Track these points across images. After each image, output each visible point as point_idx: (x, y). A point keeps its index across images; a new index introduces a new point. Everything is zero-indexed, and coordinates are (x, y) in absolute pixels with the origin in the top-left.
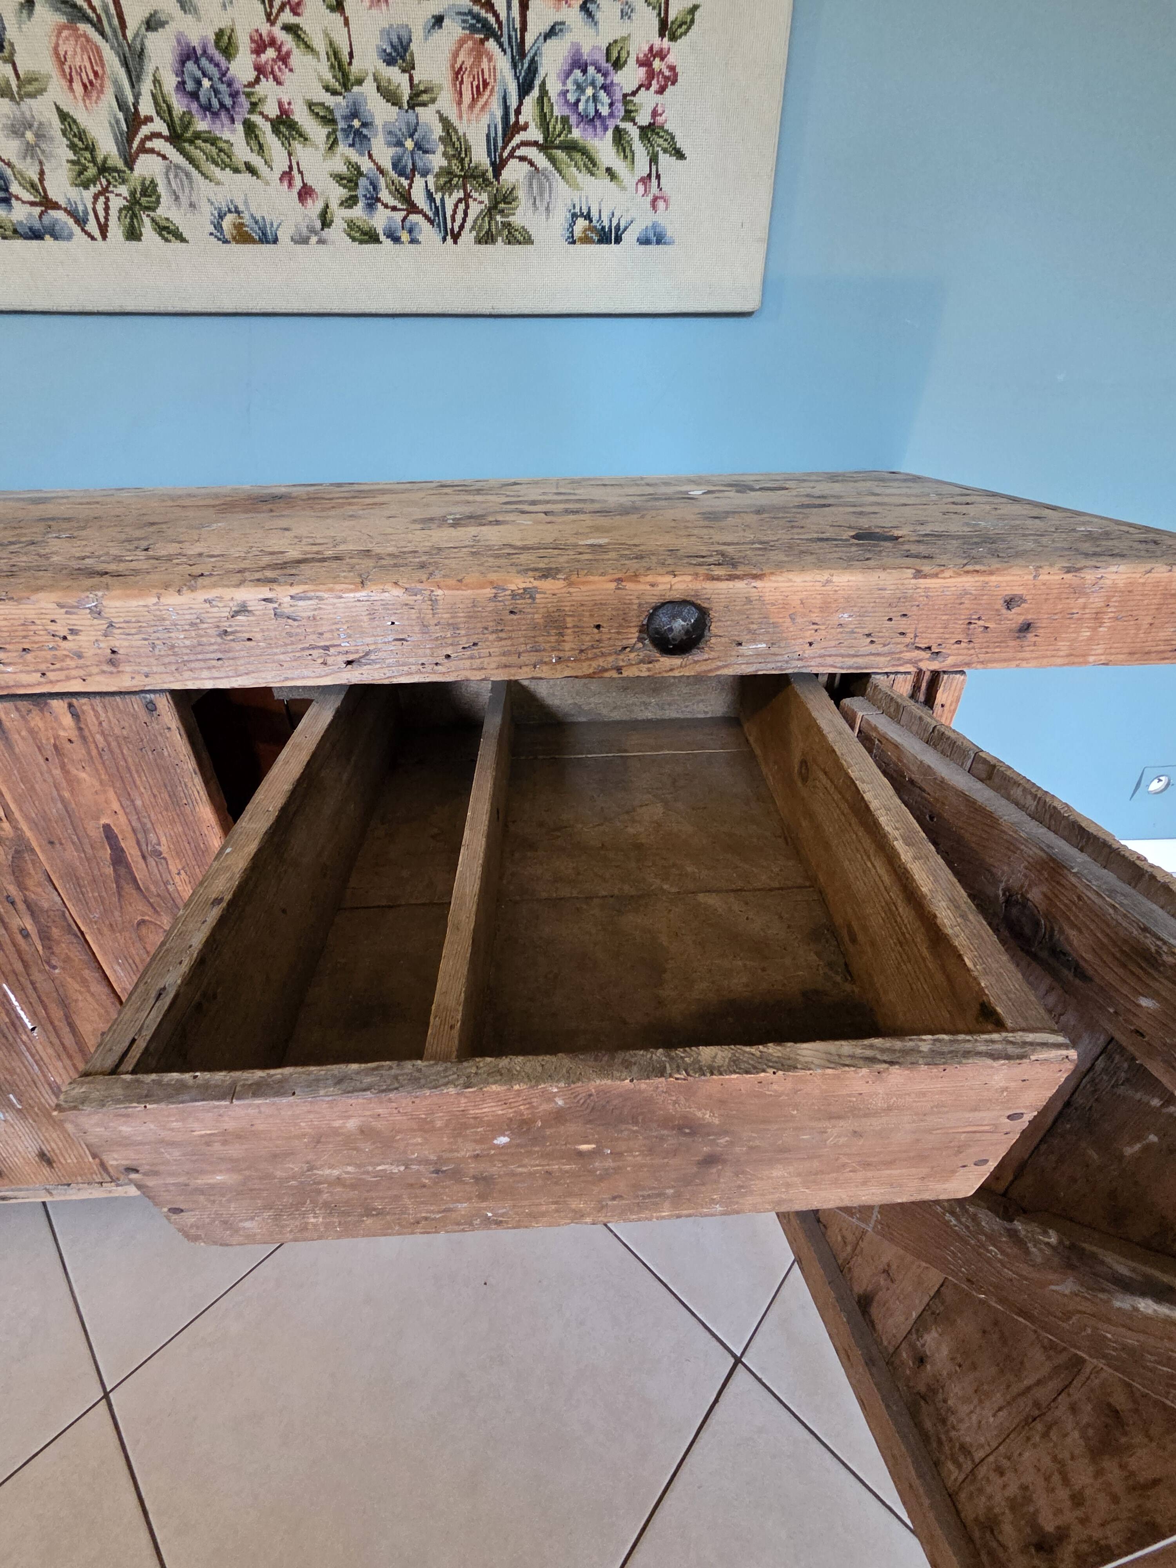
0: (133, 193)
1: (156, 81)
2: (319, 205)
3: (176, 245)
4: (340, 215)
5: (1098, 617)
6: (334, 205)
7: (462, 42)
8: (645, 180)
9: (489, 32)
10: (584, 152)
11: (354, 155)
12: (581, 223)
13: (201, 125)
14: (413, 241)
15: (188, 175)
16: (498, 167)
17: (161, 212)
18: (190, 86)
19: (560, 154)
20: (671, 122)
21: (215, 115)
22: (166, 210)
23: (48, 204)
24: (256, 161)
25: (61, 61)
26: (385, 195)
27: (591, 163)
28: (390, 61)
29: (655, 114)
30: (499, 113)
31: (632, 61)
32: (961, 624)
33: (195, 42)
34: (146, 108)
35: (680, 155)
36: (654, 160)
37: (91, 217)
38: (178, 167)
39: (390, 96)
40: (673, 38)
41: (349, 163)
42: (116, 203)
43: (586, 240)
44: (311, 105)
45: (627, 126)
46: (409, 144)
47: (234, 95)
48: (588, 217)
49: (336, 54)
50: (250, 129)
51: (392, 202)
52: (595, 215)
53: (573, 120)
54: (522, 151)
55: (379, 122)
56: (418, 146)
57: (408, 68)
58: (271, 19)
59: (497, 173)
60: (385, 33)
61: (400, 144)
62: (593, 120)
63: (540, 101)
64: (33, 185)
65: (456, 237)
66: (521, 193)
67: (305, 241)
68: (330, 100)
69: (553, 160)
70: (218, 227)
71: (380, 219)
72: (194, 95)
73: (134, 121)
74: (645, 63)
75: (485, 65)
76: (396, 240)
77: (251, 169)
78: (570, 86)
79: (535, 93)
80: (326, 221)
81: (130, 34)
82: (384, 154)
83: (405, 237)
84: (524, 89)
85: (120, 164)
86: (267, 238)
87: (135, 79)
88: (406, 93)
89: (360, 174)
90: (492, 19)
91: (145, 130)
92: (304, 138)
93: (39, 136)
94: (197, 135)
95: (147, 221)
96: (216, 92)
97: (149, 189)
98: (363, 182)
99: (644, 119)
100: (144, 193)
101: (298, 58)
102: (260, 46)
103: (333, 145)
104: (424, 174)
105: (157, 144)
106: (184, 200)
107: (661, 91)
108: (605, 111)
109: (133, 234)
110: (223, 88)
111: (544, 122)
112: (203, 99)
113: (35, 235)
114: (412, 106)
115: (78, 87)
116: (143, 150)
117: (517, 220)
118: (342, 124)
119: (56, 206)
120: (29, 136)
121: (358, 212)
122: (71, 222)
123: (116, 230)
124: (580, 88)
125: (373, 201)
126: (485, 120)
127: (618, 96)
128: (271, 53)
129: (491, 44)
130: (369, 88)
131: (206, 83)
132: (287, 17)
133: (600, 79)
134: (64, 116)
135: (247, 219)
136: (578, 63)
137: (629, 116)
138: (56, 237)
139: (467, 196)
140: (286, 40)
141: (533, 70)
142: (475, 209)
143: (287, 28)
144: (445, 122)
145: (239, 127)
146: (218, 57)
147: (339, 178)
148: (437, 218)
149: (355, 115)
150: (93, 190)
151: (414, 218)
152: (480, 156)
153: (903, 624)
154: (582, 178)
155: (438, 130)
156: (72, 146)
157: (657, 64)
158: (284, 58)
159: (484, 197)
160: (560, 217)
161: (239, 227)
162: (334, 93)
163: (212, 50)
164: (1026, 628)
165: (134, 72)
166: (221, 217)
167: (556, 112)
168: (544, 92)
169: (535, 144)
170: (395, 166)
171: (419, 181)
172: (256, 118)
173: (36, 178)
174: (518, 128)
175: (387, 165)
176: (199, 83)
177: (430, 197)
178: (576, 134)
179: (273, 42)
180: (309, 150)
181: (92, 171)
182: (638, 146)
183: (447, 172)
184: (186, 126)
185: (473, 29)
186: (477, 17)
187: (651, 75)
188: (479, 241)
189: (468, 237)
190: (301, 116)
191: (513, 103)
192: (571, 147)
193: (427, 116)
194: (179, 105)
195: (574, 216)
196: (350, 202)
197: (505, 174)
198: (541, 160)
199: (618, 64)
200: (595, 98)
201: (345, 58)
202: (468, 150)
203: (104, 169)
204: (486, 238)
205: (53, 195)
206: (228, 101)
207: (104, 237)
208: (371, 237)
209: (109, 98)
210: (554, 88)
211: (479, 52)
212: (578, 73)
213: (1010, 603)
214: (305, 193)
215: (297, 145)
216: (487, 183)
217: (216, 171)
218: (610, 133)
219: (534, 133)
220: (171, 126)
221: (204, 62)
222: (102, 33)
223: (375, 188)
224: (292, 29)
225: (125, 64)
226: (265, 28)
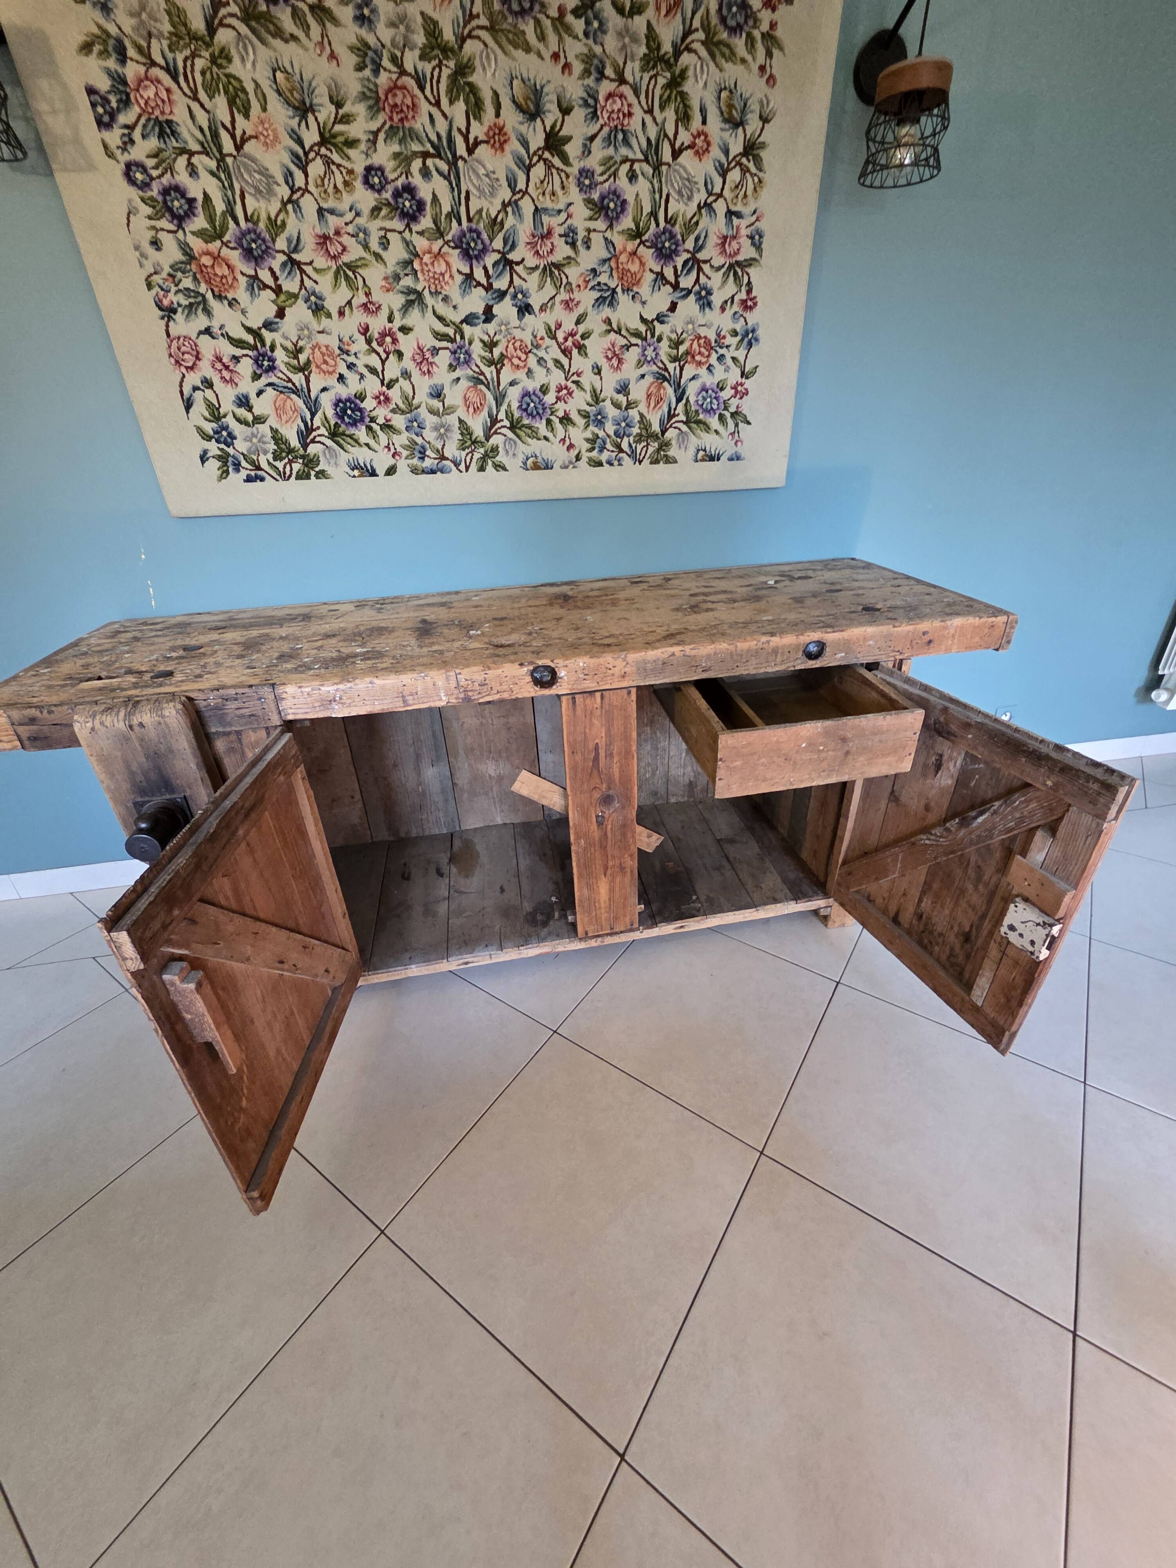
0: (486, 452)
1: (509, 406)
2: (576, 452)
3: (503, 473)
4: (585, 455)
5: (953, 636)
6: (583, 451)
7: (652, 384)
8: (733, 434)
9: (665, 379)
10: (705, 424)
11: (596, 430)
12: (701, 453)
13: (526, 421)
14: (620, 465)
15: (515, 443)
16: (663, 432)
17: (498, 458)
18: (524, 406)
19: (693, 425)
20: (745, 410)
21: (534, 417)
22: (501, 458)
23: (443, 458)
24: (550, 435)
25: (466, 399)
26: (609, 446)
27: (707, 428)
28: (619, 392)
29: (738, 407)
30: (666, 410)
31: (728, 388)
32: (908, 643)
33: (531, 389)
34: (502, 415)
35: (749, 423)
36: (737, 425)
37: (463, 464)
38: (511, 439)
39: (617, 406)
40: (747, 378)
41: (593, 433)
42: (477, 456)
43: (703, 460)
44: (579, 411)
45: (725, 413)
46: (623, 424)
47: (544, 409)
48: (705, 450)
49: (595, 391)
50: (549, 422)
51: (611, 448)
52: (708, 449)
53: (700, 411)
54: (676, 425)
55: (610, 416)
56: (627, 425)
57: (627, 394)
58: (567, 379)
59: (663, 434)
60: (618, 382)
61: (619, 424)
62: (710, 411)
63: (686, 405)
64: (438, 451)
65: (640, 462)
66: (674, 442)
67: (566, 467)
68: (588, 408)
69: (690, 428)
70: (525, 464)
71: (604, 456)
72: (526, 410)
73: (494, 421)
74: (734, 388)
75: (662, 391)
76: (611, 464)
77: (546, 438)
78: (700, 398)
79: (684, 401)
80: (578, 458)
81: (501, 388)
82: (610, 428)
83: (616, 463)
84: (679, 400)
85: (483, 440)
86: (548, 466)
87: (498, 405)
88: (624, 404)
89: (598, 437)
90: (667, 374)
91: (498, 425)
92: (574, 424)
93: (447, 430)
94: (523, 426)
95: (490, 463)
96: (536, 407)
97: (495, 450)
98: (599, 441)
99: (733, 409)
100: (492, 450)
101: (577, 393)
102: (559, 390)
103: (587, 426)
104: (629, 436)
105: (503, 431)
106: (511, 453)
107: (741, 398)
108: (715, 407)
109: (482, 469)
110: (540, 407)
111: (687, 413)
112: (529, 411)
113: (433, 472)
114: (626, 409)
115: (471, 410)
116: (496, 433)
117: (671, 453)
118: (592, 418)
119: (447, 459)
120: (442, 431)
121: (595, 453)
122: (452, 465)
123: (474, 467)
124: (704, 399)
125: (602, 449)
126: (660, 413)
127: (721, 401)
128: (565, 392)
129: (666, 384)
130: (608, 403)
131: (532, 405)
132: (575, 378)
133: (714, 395)
134: (461, 421)
135: (540, 460)
136: (704, 389)
137: (726, 409)
138: (442, 472)
139: (648, 444)
140: (573, 387)
141: (684, 392)
142: (651, 450)
143: (573, 382)
144: (642, 415)
145: (544, 421)
146: (540, 394)
147: (587, 440)
148: (633, 455)
149: (599, 414)
150: (467, 451)
151: (621, 455)
152: (656, 428)
153: (890, 643)
154: (704, 435)
155: (638, 418)
156: (462, 434)
157: (739, 388)
158: (570, 394)
159: (656, 444)
160: (692, 451)
161: (535, 463)
162: (591, 405)
163: (538, 392)
164: (930, 642)
165: (499, 403)
166: (527, 459)
167: (693, 408)
168: (688, 400)
169: (682, 421)
170: (615, 433)
171: (626, 439)
172: (553, 418)
173: (440, 448)
174: (674, 415)
175: (612, 433)
176: (528, 405)
177: (630, 445)
178: (701, 417)
179: (566, 388)
180: (576, 429)
181: (469, 443)
182: (730, 421)
183: (640, 435)
184: (518, 421)
185: (658, 378)
186: (661, 374)
187: (737, 392)
188: (651, 463)
189: (646, 462)
190: (574, 416)
191: (673, 406)
192: (698, 422)
193: (634, 413)
194: (517, 414)
195: (698, 450)
196: (592, 449)
197: (667, 435)
198: (684, 428)
199: (722, 389)
200: (711, 402)
201: (598, 392)
202: (651, 425)
203: (475, 442)
204: (655, 462)
205: (446, 455)
206: (541, 411)
207: (467, 470)
208: (600, 464)
209: (485, 413)
210: (692, 399)
211: (660, 386)
212: (704, 393)
213: (924, 633)
214: (571, 447)
215: (570, 428)
216: (658, 438)
217: (529, 440)
218: (717, 416)
219: (683, 417)
220: (512, 423)
221: (533, 397)
222: (489, 389)
223: (605, 443)
224: (576, 383)
225: (496, 399)
226: (563, 383)
